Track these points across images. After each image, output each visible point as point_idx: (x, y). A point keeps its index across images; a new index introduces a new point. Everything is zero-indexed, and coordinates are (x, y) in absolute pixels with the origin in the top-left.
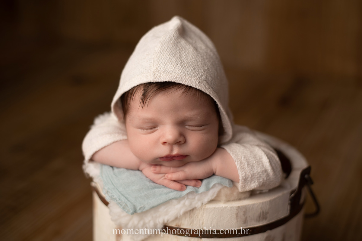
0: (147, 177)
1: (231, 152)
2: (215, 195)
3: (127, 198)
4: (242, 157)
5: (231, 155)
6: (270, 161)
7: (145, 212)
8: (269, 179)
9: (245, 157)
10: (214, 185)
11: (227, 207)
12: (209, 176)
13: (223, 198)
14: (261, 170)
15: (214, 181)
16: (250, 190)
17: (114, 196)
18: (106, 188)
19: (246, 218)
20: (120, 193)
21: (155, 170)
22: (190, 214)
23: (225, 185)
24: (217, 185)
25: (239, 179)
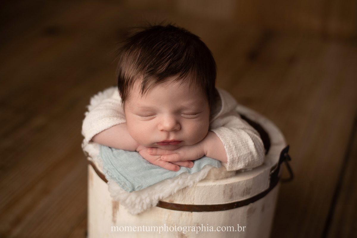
0: (144, 159)
1: (221, 137)
2: (206, 175)
3: (126, 178)
4: (231, 141)
5: (221, 139)
6: (255, 144)
7: (141, 190)
8: (254, 160)
9: (233, 141)
10: (205, 166)
11: (216, 185)
12: (201, 157)
13: (213, 177)
14: (247, 152)
15: (205, 162)
16: (236, 170)
17: (113, 176)
18: (106, 168)
19: (232, 194)
20: (119, 173)
21: (151, 152)
22: (183, 191)
23: (215, 166)
24: (207, 166)
25: (227, 161)
